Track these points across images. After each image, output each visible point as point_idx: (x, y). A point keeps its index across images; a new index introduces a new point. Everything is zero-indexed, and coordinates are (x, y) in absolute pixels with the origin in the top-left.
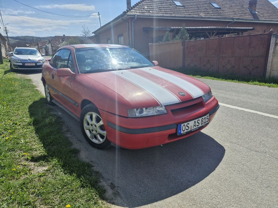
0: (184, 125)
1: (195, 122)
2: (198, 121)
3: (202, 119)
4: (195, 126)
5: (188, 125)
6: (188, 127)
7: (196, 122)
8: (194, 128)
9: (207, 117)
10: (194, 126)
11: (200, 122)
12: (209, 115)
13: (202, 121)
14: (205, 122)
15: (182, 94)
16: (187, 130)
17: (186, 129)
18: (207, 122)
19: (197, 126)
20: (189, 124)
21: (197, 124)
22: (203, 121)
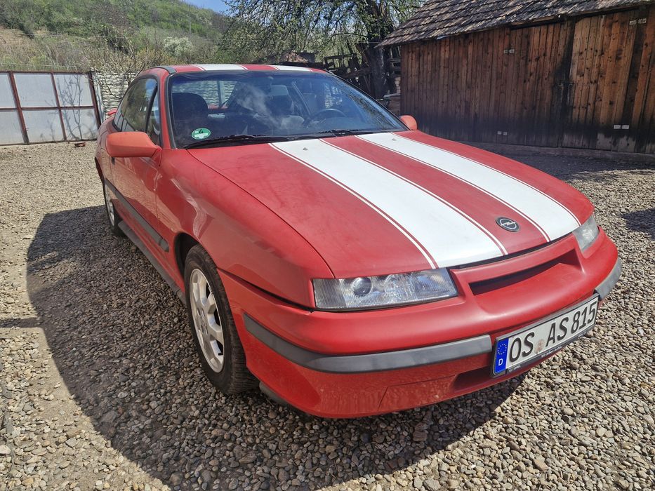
0: (518, 340)
1: (554, 326)
2: (564, 324)
3: (577, 315)
4: (551, 341)
5: (529, 339)
6: (530, 345)
7: (557, 327)
8: (549, 347)
9: (592, 305)
10: (549, 339)
11: (568, 325)
12: (596, 299)
13: (575, 321)
14: (584, 325)
15: (508, 224)
16: (525, 355)
17: (522, 351)
18: (589, 321)
19: (559, 338)
20: (532, 335)
21: (559, 333)
22: (578, 321)
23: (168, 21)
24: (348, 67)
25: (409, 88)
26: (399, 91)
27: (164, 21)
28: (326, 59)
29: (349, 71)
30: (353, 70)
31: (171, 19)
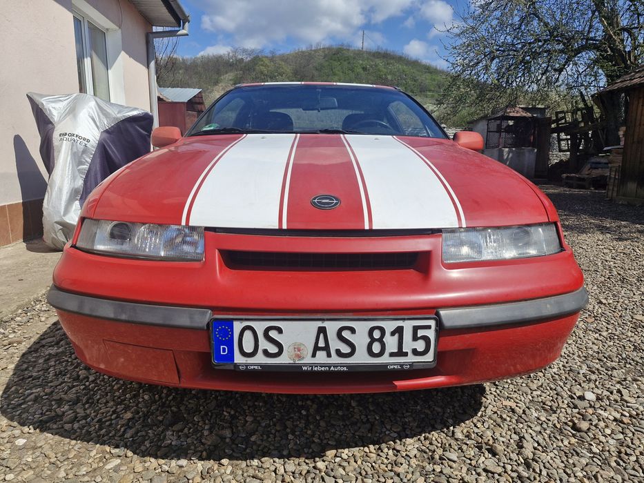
0: (251, 329)
1: (322, 330)
2: (347, 336)
3: (377, 332)
4: (322, 353)
5: (273, 335)
6: (276, 344)
7: (332, 335)
9: (417, 328)
10: (318, 348)
12: (432, 323)
13: (372, 339)
14: (403, 353)
16: (269, 354)
17: (261, 348)
19: (341, 354)
20: (278, 330)
21: (339, 345)
22: (381, 342)
23: (433, 91)
24: (581, 122)
25: (635, 140)
26: (622, 143)
27: (430, 91)
28: (557, 113)
29: (582, 125)
30: (586, 124)
31: (437, 89)
